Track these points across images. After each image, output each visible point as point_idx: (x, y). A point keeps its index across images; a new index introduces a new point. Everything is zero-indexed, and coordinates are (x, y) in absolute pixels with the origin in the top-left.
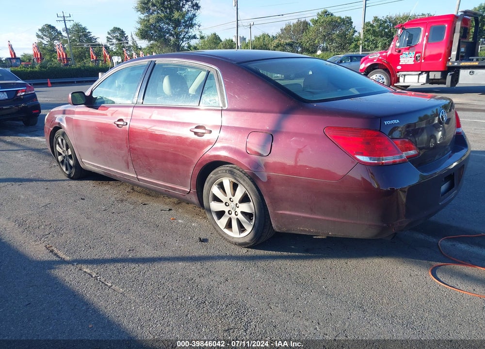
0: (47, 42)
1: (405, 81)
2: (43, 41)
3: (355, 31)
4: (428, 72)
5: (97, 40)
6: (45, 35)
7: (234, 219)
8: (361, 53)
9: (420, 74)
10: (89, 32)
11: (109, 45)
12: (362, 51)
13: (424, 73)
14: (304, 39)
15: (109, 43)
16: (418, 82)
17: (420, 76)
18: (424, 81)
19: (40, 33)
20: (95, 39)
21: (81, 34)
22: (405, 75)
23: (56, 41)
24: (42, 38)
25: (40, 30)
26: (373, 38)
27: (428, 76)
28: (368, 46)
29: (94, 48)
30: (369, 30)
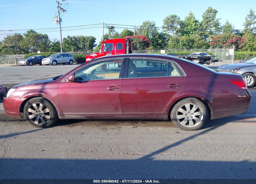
1: (109, 66)
3: (51, 42)
4: (118, 63)
7: (190, 120)
8: (62, 53)
9: (115, 64)
12: (63, 52)
13: (117, 63)
14: (21, 44)
16: (115, 67)
17: (116, 64)
18: (117, 66)
22: (109, 64)
26: (69, 46)
27: (118, 64)
28: (66, 50)
30: (66, 42)
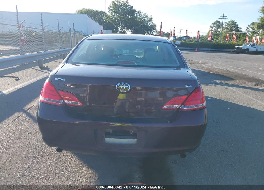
0: (214, 30)
2: (212, 29)
5: (241, 29)
6: (214, 26)
10: (238, 25)
11: (247, 32)
15: (247, 31)
19: (212, 25)
20: (240, 29)
21: (233, 26)
23: (219, 29)
24: (212, 28)
25: (212, 23)
29: (237, 33)
